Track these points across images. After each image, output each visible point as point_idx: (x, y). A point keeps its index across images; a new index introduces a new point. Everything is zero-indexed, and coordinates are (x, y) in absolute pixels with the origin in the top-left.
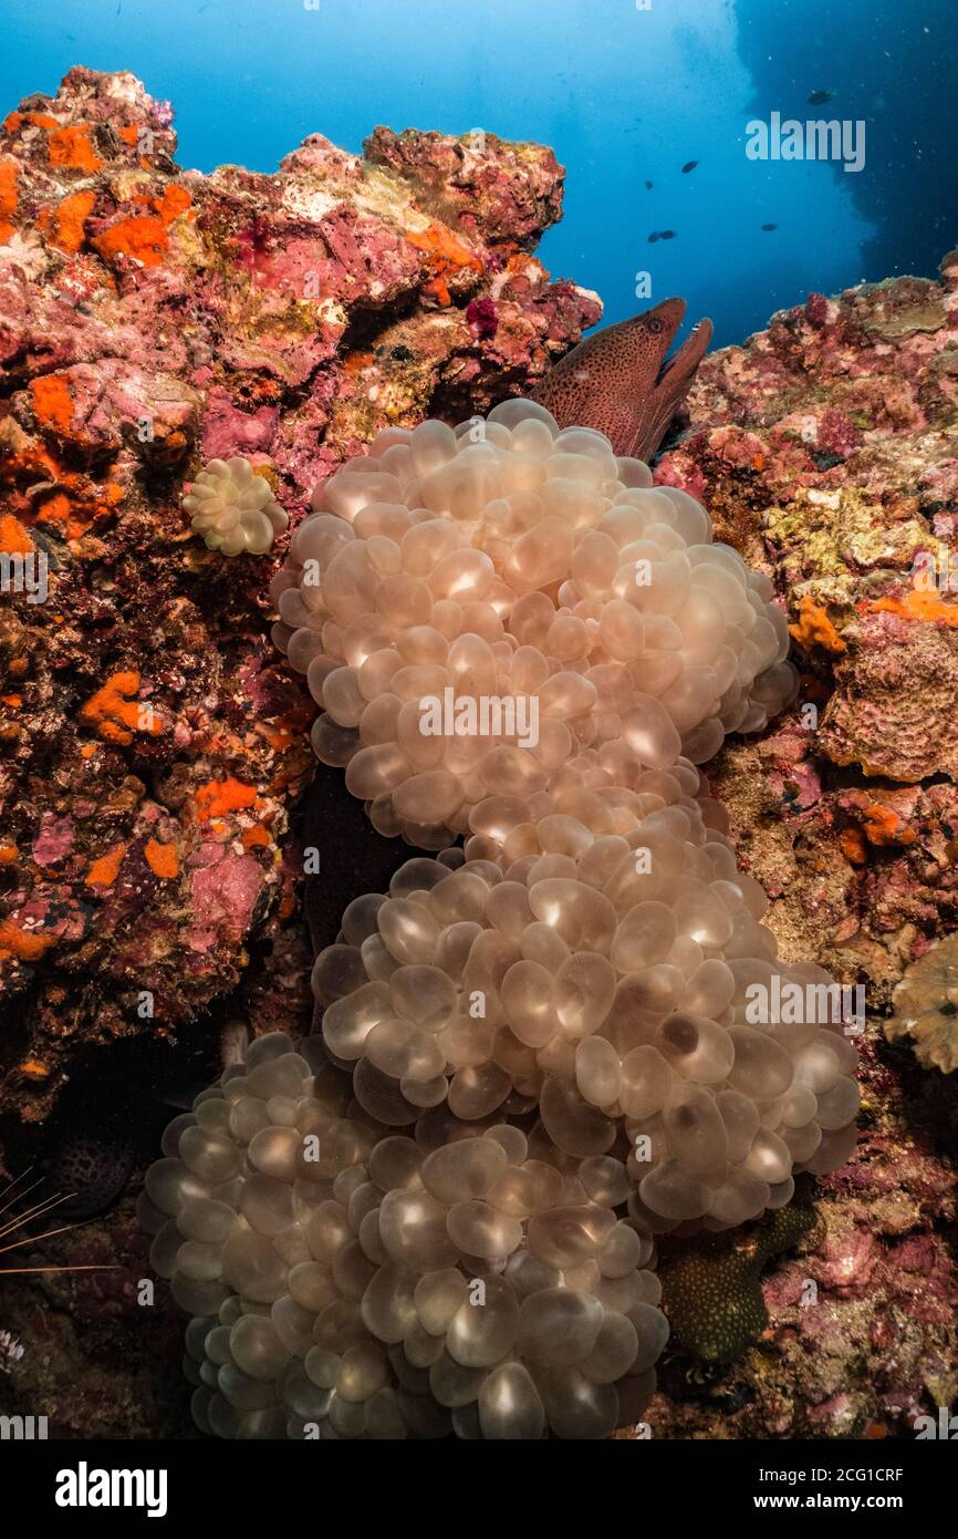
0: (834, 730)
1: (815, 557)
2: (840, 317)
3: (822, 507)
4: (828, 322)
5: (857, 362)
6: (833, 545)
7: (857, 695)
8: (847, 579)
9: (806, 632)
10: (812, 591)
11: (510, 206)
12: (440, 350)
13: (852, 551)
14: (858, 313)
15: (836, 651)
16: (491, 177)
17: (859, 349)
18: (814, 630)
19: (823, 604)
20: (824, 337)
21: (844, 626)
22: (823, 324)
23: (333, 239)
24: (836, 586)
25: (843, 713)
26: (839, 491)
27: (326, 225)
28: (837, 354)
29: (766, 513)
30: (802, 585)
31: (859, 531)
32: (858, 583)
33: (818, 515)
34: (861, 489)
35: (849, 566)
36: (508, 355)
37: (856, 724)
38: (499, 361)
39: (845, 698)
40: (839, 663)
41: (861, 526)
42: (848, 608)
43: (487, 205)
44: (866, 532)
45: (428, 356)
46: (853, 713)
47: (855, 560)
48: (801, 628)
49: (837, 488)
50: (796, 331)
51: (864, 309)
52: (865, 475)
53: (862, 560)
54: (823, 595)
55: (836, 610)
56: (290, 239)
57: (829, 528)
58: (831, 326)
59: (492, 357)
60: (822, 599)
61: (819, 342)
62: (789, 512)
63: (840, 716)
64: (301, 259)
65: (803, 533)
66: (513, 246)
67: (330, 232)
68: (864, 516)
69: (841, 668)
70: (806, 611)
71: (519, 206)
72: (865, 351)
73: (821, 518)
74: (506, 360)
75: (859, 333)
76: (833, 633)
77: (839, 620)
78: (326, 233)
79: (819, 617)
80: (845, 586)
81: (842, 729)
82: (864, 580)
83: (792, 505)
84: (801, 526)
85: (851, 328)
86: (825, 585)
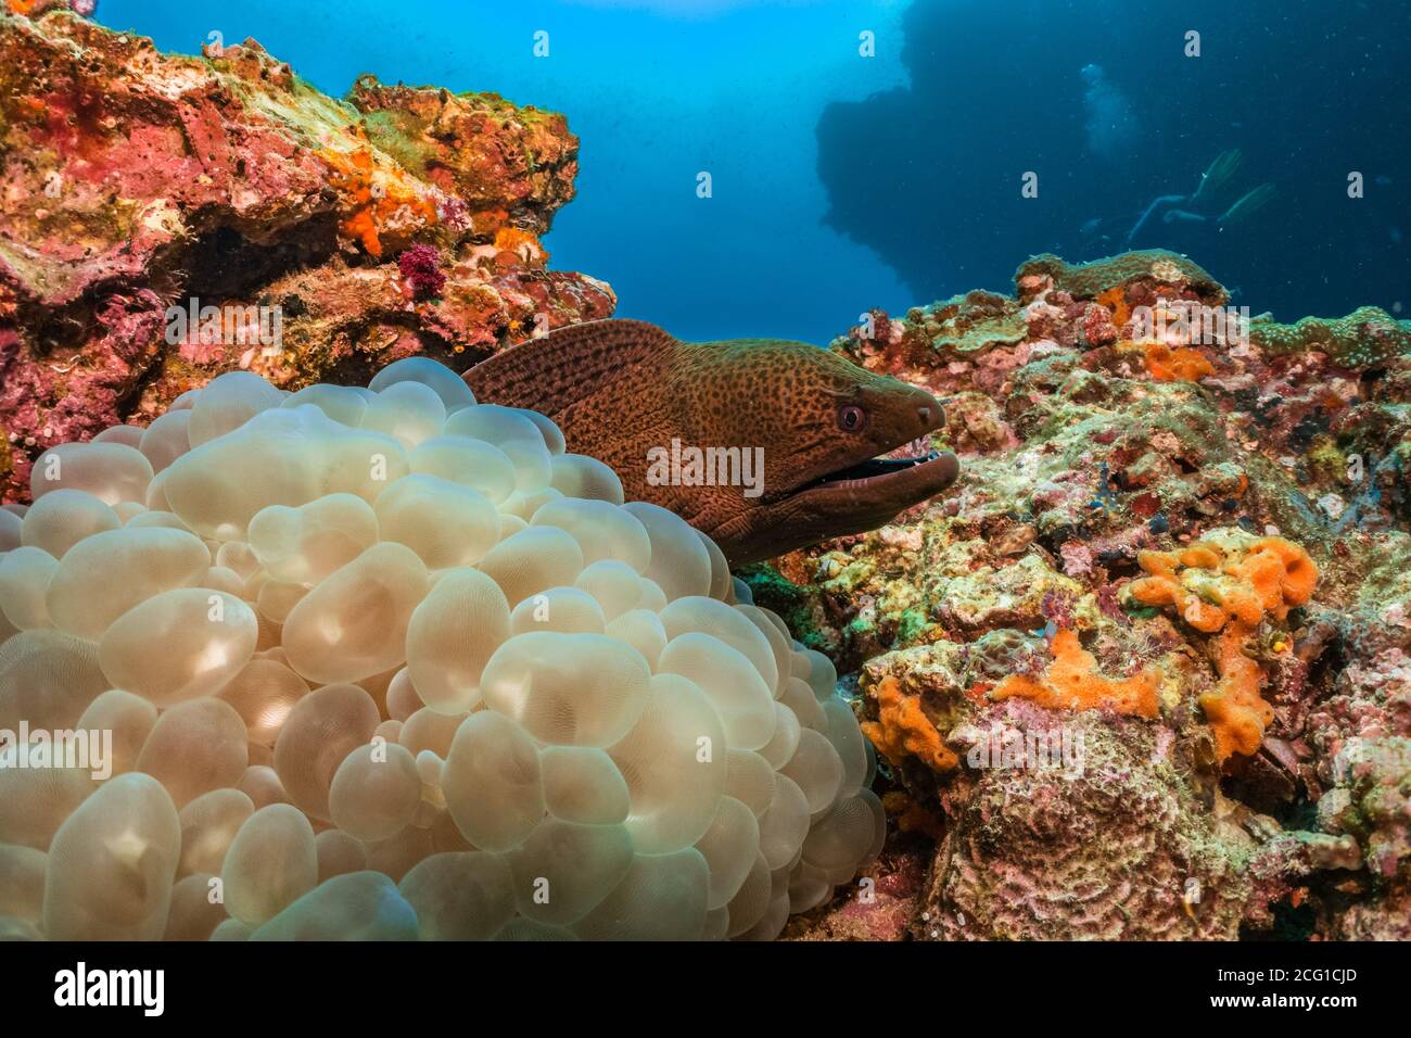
0: (954, 916)
1: (896, 615)
2: (907, 336)
3: (899, 547)
4: (892, 341)
5: (929, 383)
6: (918, 597)
7: (989, 851)
8: (947, 647)
9: (890, 736)
10: (895, 670)
11: (497, 162)
12: (351, 306)
13: (949, 603)
14: (926, 330)
15: (941, 767)
16: (476, 126)
17: (929, 369)
18: (905, 733)
19: (914, 691)
20: (889, 358)
21: (952, 726)
22: (887, 343)
23: (192, 126)
24: (932, 659)
25: (966, 883)
26: (921, 525)
27: (188, 108)
28: (905, 375)
29: (825, 558)
30: (879, 659)
31: (955, 574)
32: (966, 653)
33: (894, 558)
34: (951, 520)
35: (946, 627)
36: (460, 327)
37: (993, 906)
38: (445, 335)
39: (968, 855)
40: (948, 787)
41: (957, 568)
42: (954, 694)
43: (470, 158)
44: (965, 575)
45: (330, 313)
46: (984, 885)
47: (955, 616)
48: (882, 729)
49: (918, 521)
50: (857, 353)
51: (933, 325)
52: (953, 501)
53: (966, 617)
54: (914, 676)
55: (937, 700)
56: (137, 122)
57: (912, 573)
58: (897, 346)
59: (435, 328)
60: (913, 683)
61: (882, 363)
62: (857, 556)
63: (961, 889)
64: (150, 153)
65: (877, 582)
66: (502, 215)
67: (191, 117)
68: (959, 554)
69: (954, 795)
70: (888, 702)
71: (508, 162)
72: (937, 372)
73: (900, 563)
74: (456, 335)
75: (929, 352)
76: (935, 737)
77: (941, 717)
78: (185, 118)
79: (910, 711)
80: (945, 659)
81: (968, 915)
82: (974, 647)
83: (860, 547)
84: (872, 574)
85: (919, 346)
86: (914, 658)
